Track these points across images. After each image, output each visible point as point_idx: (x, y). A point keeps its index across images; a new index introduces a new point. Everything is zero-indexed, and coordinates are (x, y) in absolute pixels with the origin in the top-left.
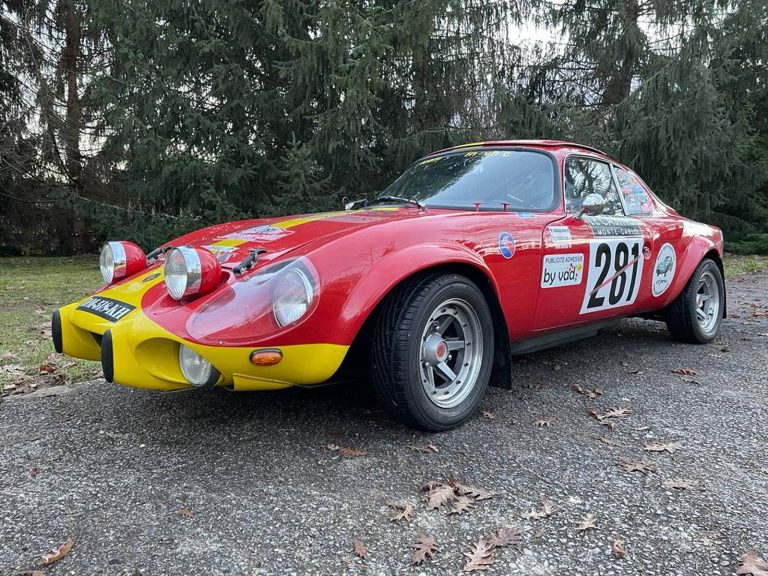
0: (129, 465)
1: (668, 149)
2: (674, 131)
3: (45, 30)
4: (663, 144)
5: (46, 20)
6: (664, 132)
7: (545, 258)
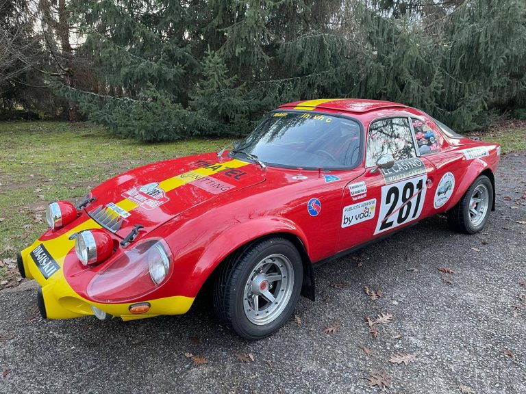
0: (61, 368)
1: (486, 51)
2: (491, 37)
4: (482, 47)
6: (484, 37)
7: (344, 210)
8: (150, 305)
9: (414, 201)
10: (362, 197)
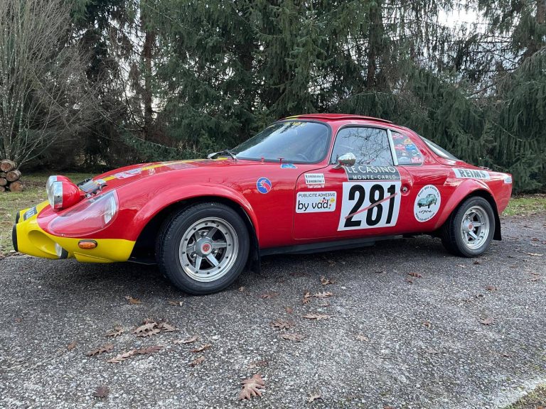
1: (544, 107)
3: (134, 32)
4: (540, 103)
5: (134, 25)
6: (541, 93)
7: (298, 194)
8: (96, 244)
9: (385, 205)
10: (320, 187)
